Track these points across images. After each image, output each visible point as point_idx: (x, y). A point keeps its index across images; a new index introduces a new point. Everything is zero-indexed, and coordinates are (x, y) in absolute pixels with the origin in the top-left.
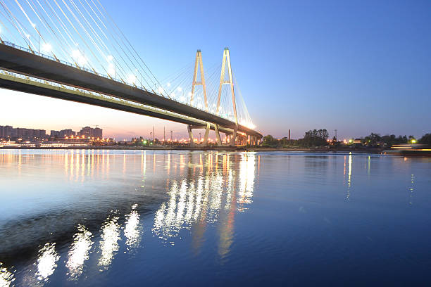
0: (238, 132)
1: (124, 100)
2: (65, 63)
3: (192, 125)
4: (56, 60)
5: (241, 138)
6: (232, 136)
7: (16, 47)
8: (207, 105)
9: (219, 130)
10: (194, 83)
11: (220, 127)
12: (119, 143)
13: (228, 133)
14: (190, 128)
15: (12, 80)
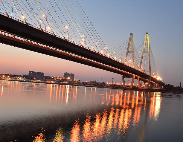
0: (151, 81)
1: (88, 59)
2: (59, 37)
3: (125, 75)
4: (54, 35)
5: (152, 85)
6: (147, 83)
7: (33, 27)
8: (134, 65)
9: (140, 79)
10: (128, 52)
11: (140, 78)
12: (83, 83)
13: (145, 82)
14: (124, 77)
15: (30, 45)
